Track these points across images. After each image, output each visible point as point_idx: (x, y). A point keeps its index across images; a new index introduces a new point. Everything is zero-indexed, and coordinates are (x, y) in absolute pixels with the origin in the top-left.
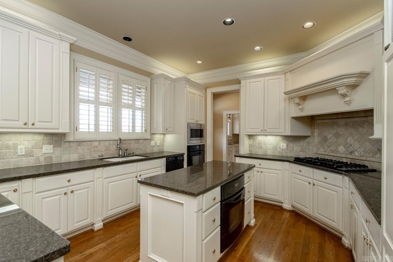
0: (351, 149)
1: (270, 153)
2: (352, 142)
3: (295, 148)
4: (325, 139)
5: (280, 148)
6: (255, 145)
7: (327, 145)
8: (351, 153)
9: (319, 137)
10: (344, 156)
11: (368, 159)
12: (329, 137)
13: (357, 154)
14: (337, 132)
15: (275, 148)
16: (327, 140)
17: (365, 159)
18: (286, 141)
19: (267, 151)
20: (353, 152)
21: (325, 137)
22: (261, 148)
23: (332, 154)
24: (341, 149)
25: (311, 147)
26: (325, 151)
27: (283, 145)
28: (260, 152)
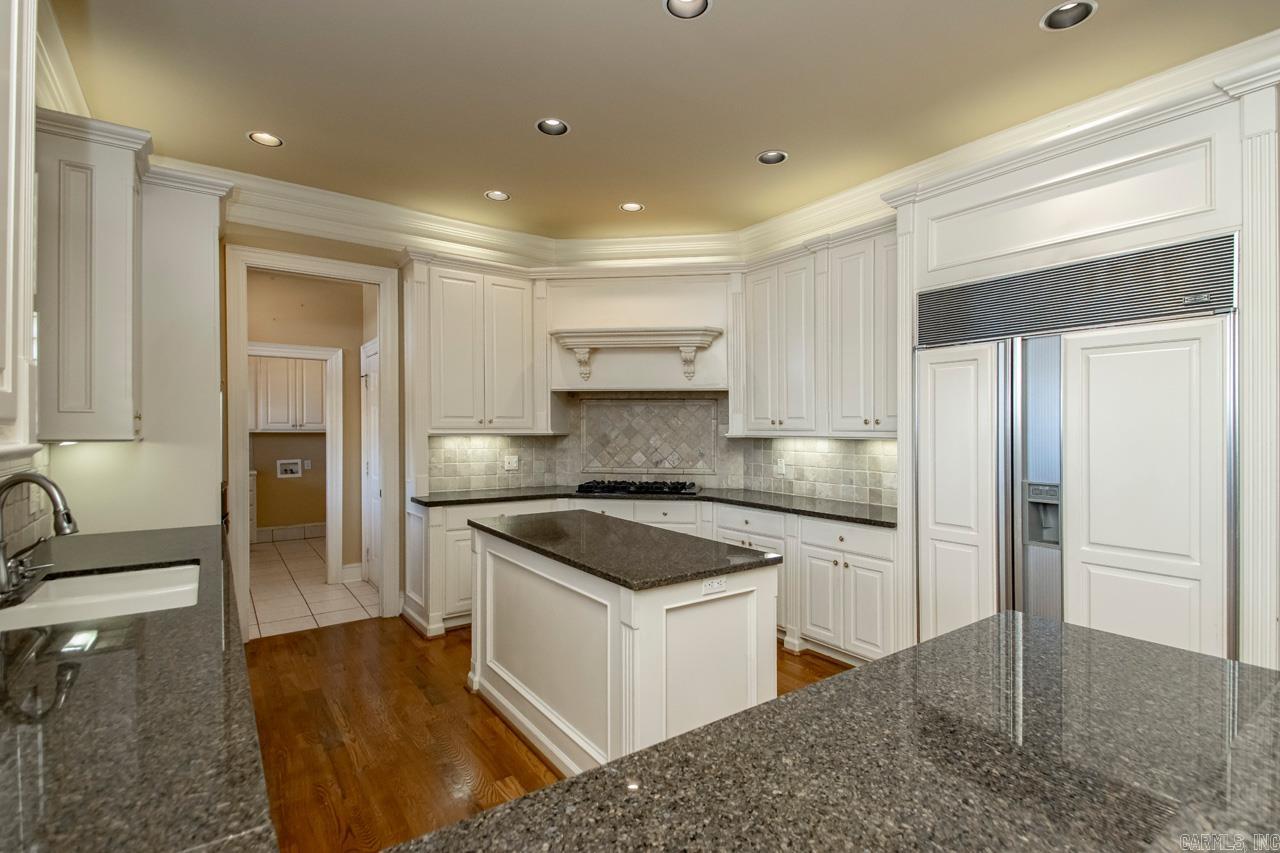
0: (656, 457)
1: (478, 485)
2: (659, 443)
3: (536, 464)
4: (604, 441)
5: (503, 467)
6: (436, 467)
7: (609, 453)
8: (657, 464)
9: (589, 437)
10: (645, 471)
11: (686, 471)
12: (613, 435)
13: (667, 465)
14: (630, 425)
15: (491, 470)
16: (608, 442)
17: (681, 471)
18: (516, 449)
19: (469, 483)
20: (661, 461)
21: (605, 436)
22: (455, 473)
23: (619, 470)
24: (639, 458)
25: (569, 460)
26: (604, 466)
27: (510, 460)
28: (451, 487)
